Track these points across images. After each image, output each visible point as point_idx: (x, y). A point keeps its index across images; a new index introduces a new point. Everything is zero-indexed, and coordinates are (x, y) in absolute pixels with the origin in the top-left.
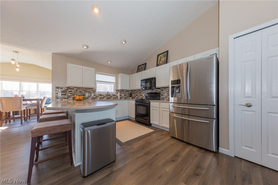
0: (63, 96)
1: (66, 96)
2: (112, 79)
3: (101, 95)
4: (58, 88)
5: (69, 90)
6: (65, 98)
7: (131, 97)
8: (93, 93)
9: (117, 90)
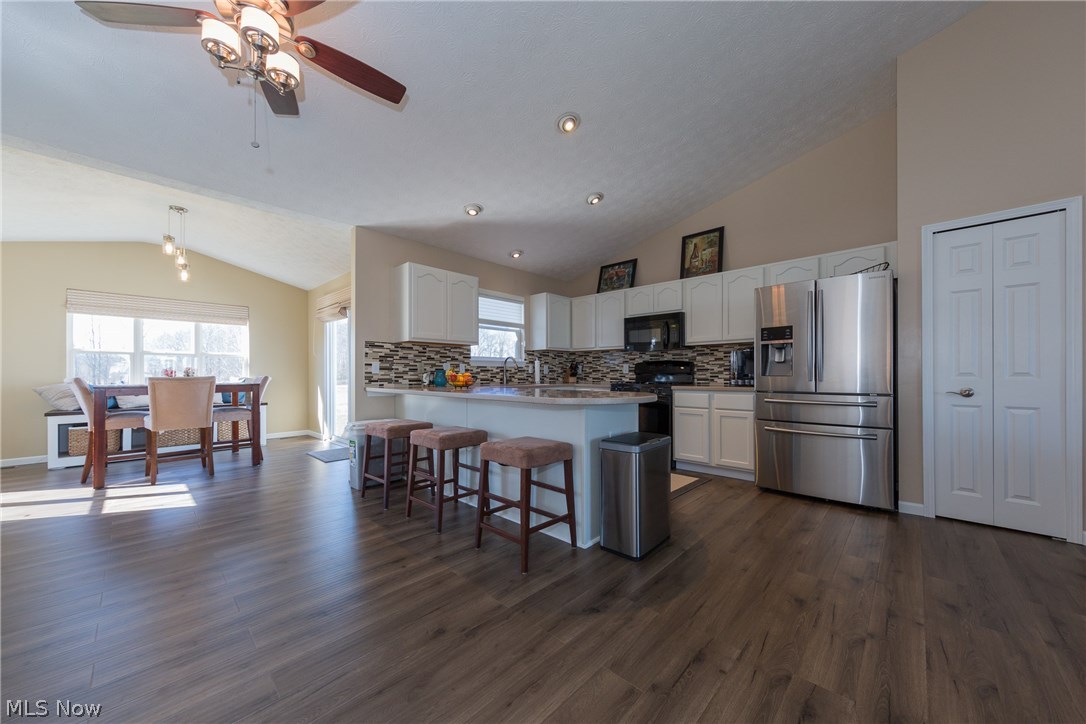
0: (383, 372)
1: (392, 375)
2: (513, 312)
3: (484, 370)
4: (371, 345)
5: (401, 354)
6: (389, 381)
7: (574, 375)
8: (464, 362)
9: (529, 353)
